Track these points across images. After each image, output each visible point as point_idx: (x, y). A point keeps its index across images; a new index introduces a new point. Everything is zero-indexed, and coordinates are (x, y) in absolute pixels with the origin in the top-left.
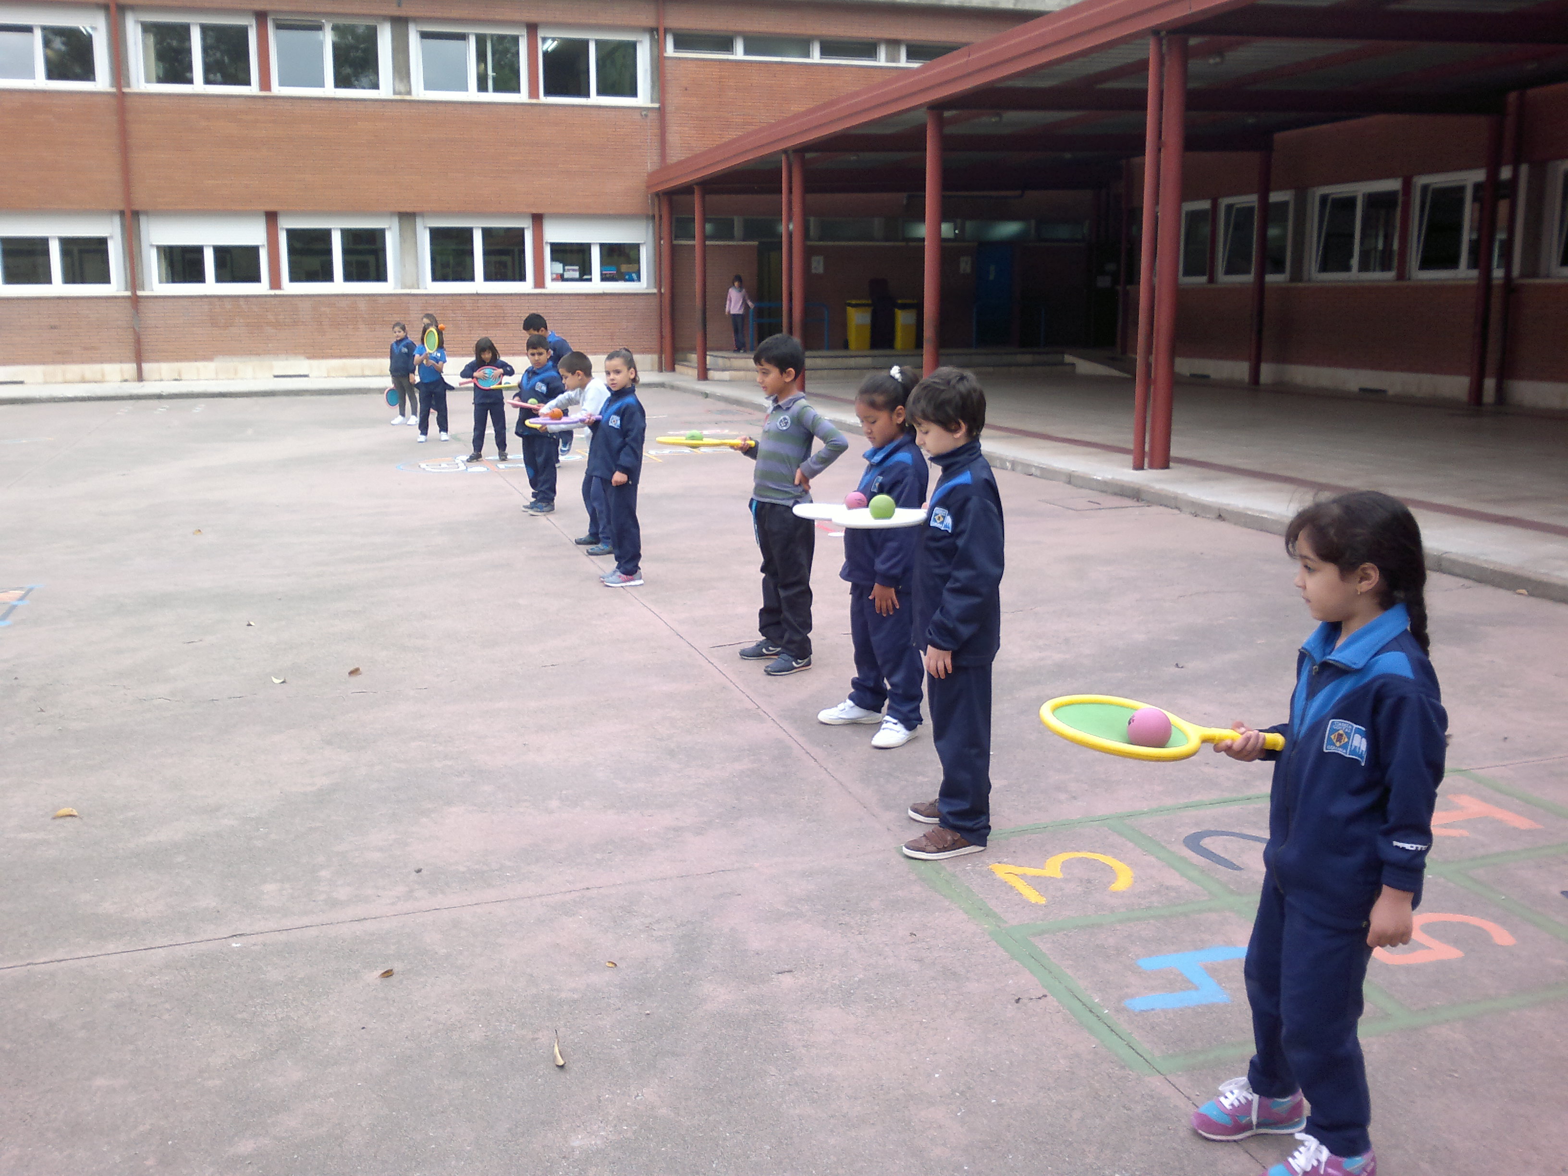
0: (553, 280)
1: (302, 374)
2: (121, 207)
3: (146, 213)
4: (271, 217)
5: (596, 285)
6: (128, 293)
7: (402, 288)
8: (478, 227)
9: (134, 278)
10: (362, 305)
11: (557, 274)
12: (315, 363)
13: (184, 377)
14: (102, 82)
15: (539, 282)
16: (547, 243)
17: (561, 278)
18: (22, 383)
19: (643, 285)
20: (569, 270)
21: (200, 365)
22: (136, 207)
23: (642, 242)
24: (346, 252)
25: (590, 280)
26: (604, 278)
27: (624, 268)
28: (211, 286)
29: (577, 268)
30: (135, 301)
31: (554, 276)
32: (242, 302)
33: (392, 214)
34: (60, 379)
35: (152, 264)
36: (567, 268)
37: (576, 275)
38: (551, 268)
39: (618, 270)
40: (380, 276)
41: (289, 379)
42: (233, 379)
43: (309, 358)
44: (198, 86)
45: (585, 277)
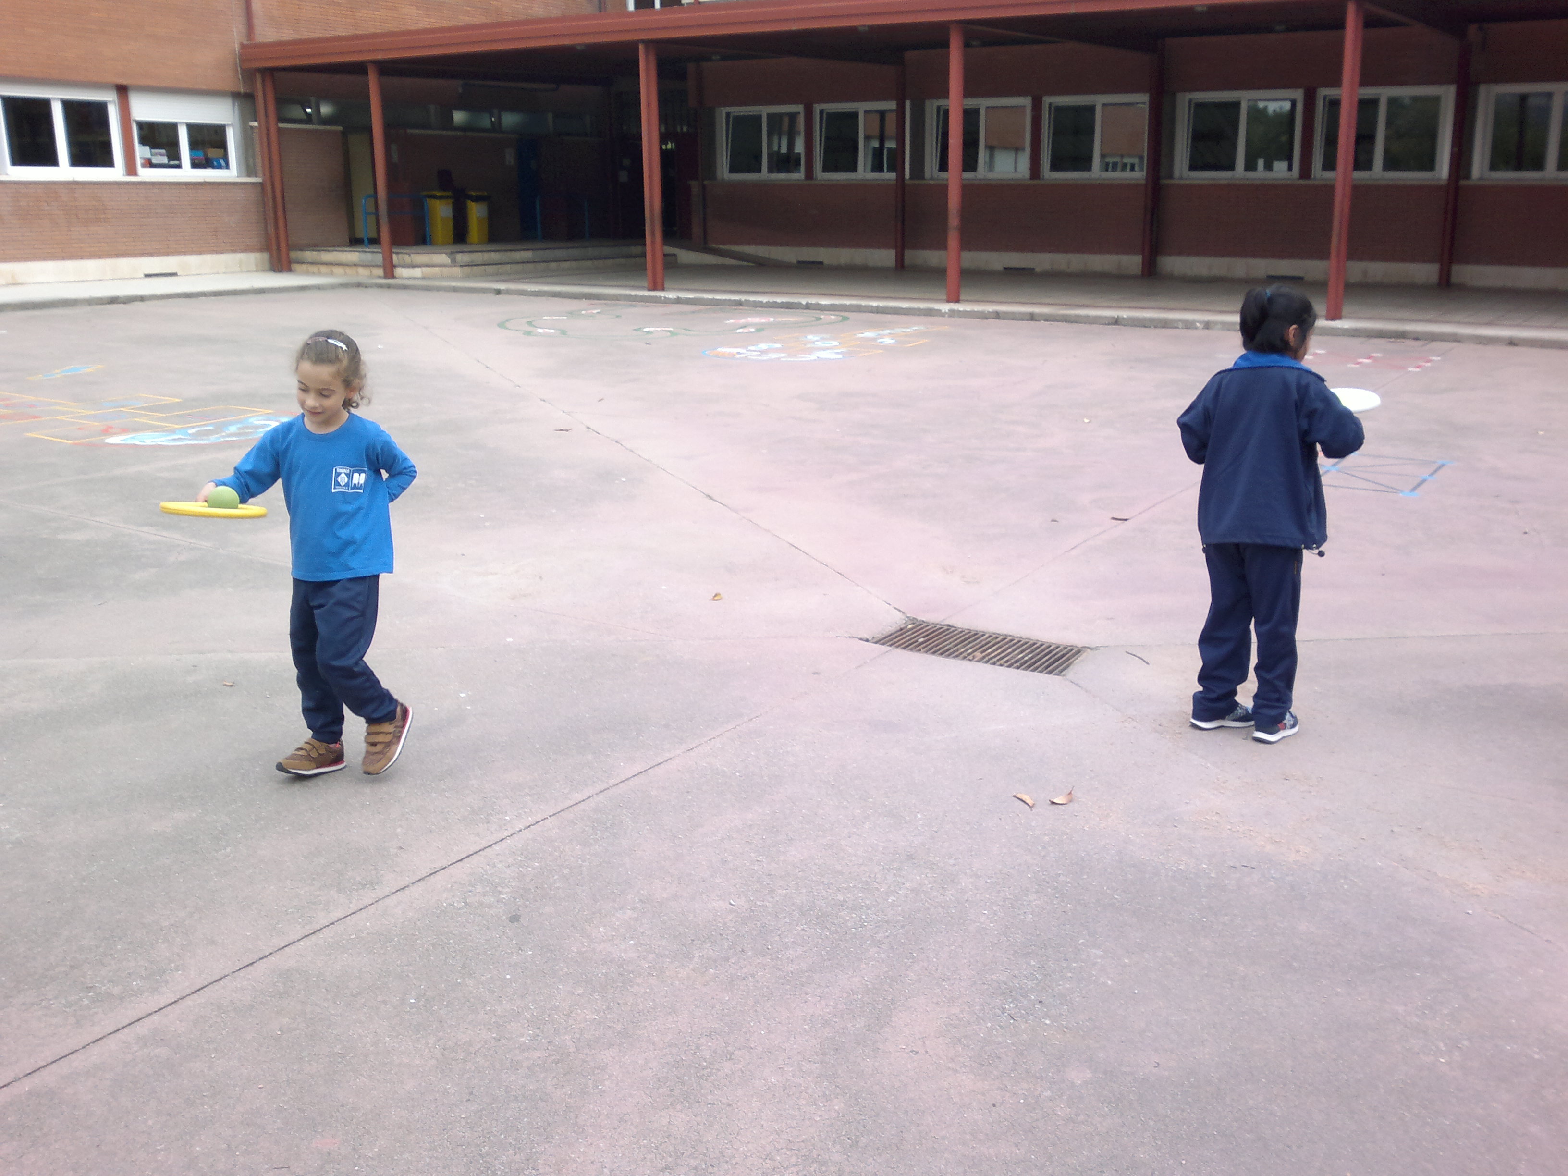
0: (144, 166)
5: (187, 173)
8: (58, 99)
11: (145, 159)
15: (131, 170)
16: (133, 120)
17: (149, 164)
19: (231, 173)
20: (156, 154)
23: (230, 123)
25: (179, 166)
26: (195, 165)
27: (212, 153)
29: (163, 151)
31: (143, 161)
36: (153, 151)
37: (165, 160)
38: (141, 152)
39: (206, 155)
45: (172, 163)
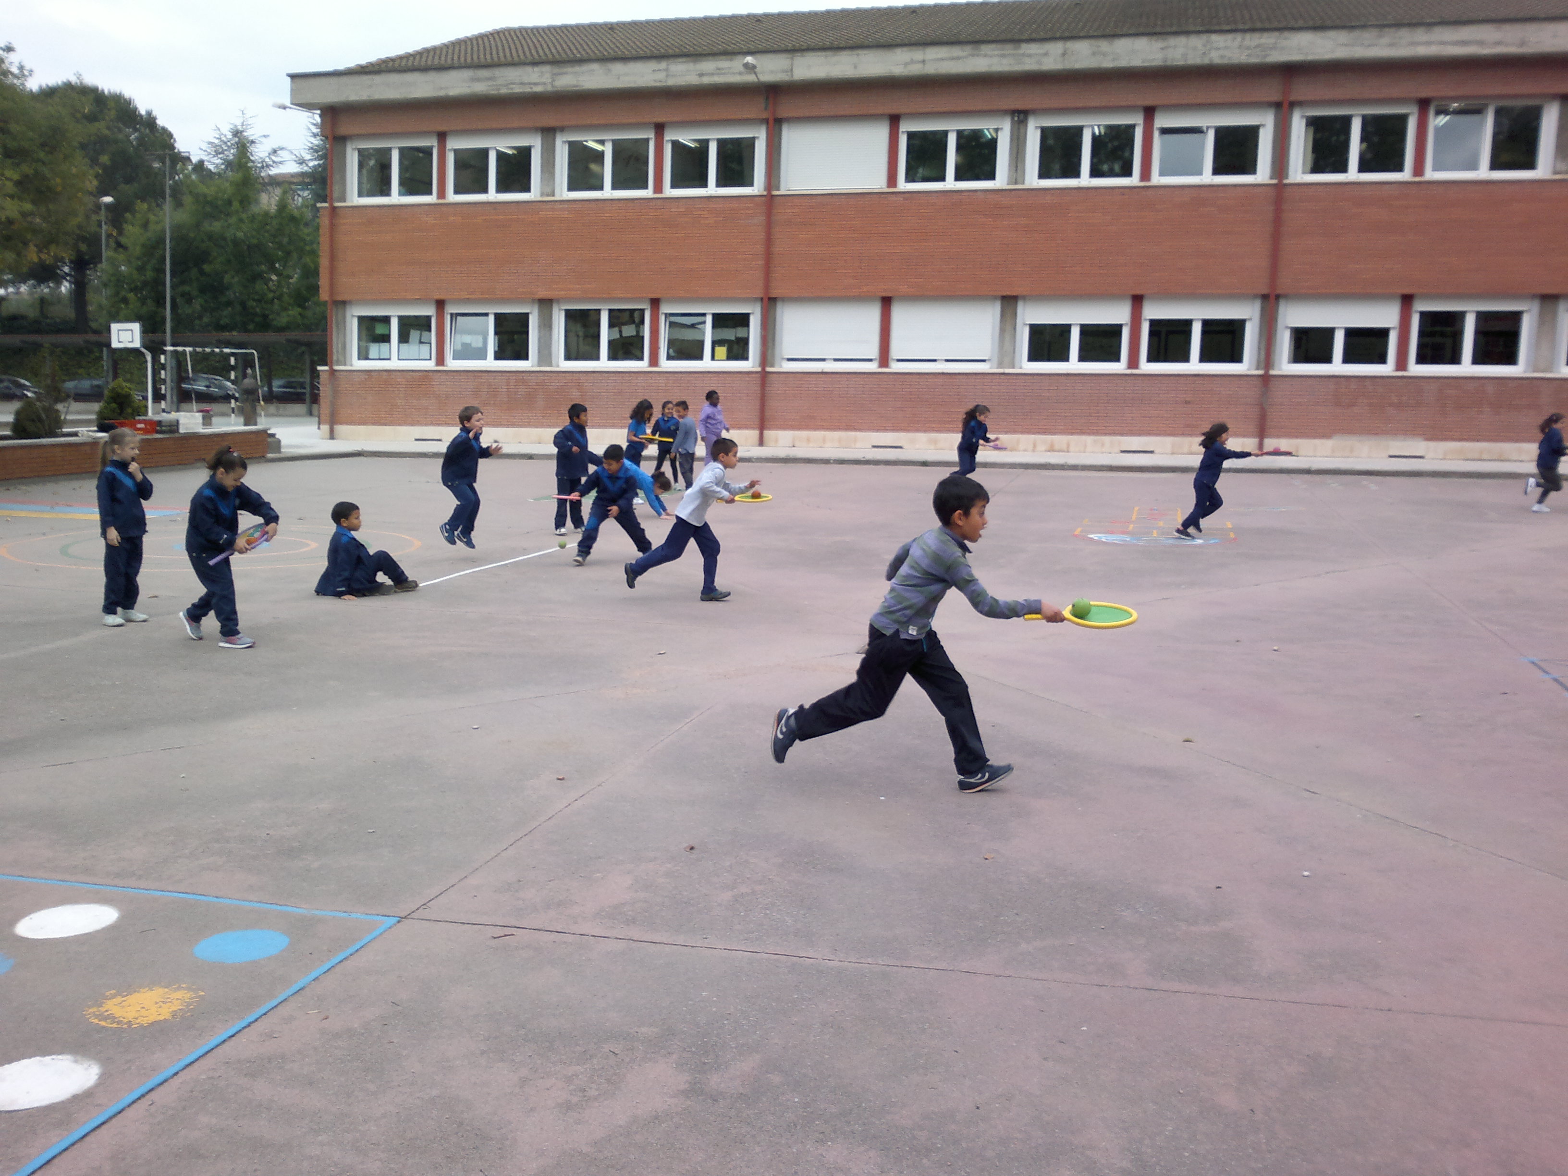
1: (1418, 454)
2: (1265, 291)
3: (1286, 296)
4: (1407, 300)
6: (1261, 372)
7: (1534, 372)
9: (1267, 357)
10: (1490, 389)
12: (1432, 444)
13: (1300, 453)
14: (1263, 174)
18: (1152, 452)
21: (1317, 442)
22: (1278, 292)
24: (1478, 333)
28: (1337, 367)
30: (1266, 379)
32: (1368, 383)
33: (1534, 296)
34: (1185, 450)
35: (1284, 344)
40: (1510, 358)
41: (1404, 460)
42: (1348, 457)
43: (1427, 439)
44: (1353, 174)
